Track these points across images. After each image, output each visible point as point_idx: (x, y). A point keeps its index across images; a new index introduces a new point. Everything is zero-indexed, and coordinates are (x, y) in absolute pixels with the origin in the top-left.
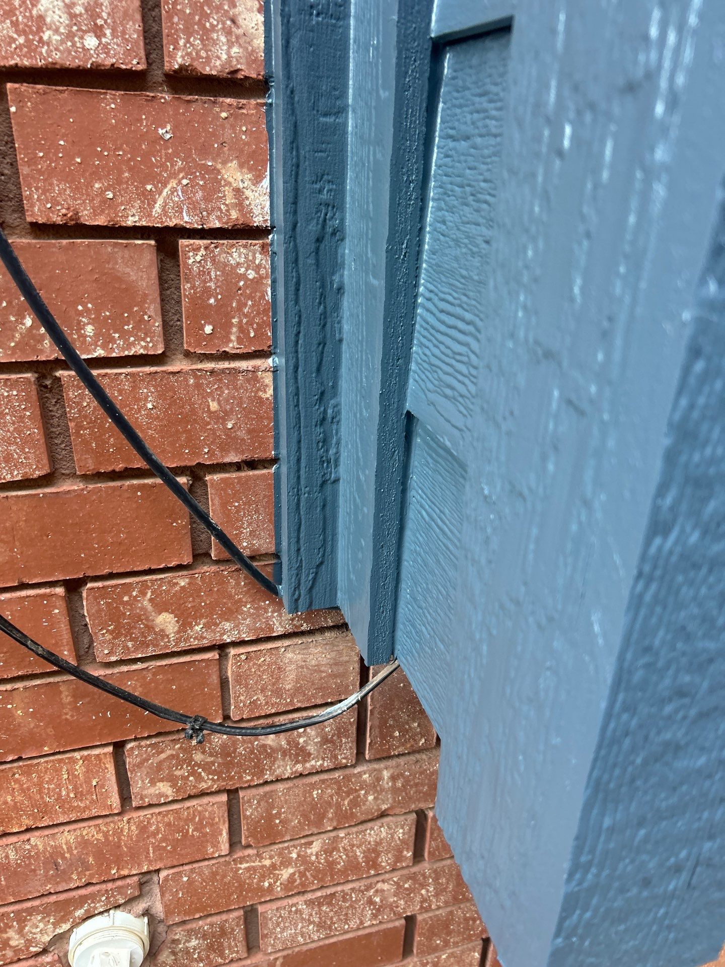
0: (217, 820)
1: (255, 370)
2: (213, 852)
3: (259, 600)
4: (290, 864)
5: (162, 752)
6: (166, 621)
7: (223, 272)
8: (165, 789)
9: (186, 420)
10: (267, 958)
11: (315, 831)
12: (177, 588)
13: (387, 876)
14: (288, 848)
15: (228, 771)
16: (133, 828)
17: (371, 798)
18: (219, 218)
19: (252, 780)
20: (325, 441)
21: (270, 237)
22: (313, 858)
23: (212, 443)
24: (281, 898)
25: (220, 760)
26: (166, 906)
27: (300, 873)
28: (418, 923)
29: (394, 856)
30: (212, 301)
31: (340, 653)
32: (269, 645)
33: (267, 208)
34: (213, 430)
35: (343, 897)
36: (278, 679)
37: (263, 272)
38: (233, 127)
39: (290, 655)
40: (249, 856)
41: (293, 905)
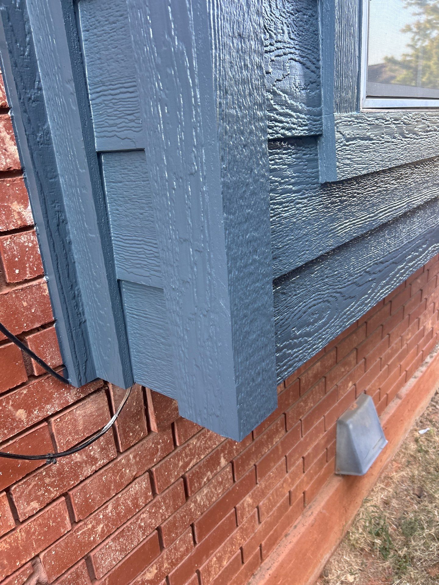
0: (62, 512)
1: (40, 284)
2: (64, 531)
3: (60, 390)
4: (100, 522)
5: (29, 485)
6: (21, 414)
7: (19, 246)
8: (35, 505)
9: (14, 314)
10: (101, 581)
11: (108, 499)
12: (23, 395)
13: (144, 510)
14: (97, 514)
15: (63, 483)
16: (23, 534)
17: (128, 471)
18: (14, 225)
19: (74, 483)
20: (77, 305)
21: (35, 228)
22: (110, 514)
23: (27, 321)
24: (101, 543)
25: (58, 478)
26: (48, 573)
27: (106, 525)
28: (162, 529)
29: (144, 497)
30: (17, 259)
31: (99, 404)
32: (68, 411)
33: (32, 217)
34: (26, 315)
35: (128, 530)
36: (75, 426)
37: (35, 243)
38: (12, 189)
39: (78, 412)
40: (81, 526)
41: (107, 544)
